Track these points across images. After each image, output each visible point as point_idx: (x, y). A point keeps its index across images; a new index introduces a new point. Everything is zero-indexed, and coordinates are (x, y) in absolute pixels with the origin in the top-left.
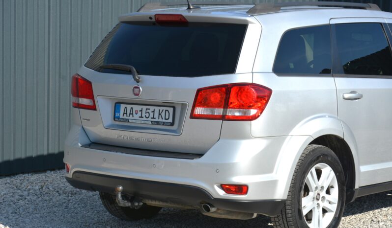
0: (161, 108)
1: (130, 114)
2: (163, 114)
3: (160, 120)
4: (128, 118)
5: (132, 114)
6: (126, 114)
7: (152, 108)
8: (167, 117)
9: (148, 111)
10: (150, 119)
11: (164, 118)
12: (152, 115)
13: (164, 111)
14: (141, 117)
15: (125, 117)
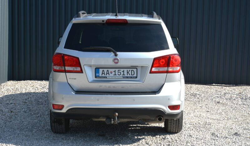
0: (128, 70)
1: (107, 74)
2: (130, 72)
3: (129, 75)
4: (105, 76)
5: (109, 73)
6: (104, 74)
7: (122, 70)
8: (133, 74)
9: (119, 71)
10: (121, 75)
11: (131, 74)
12: (122, 73)
13: (131, 71)
14: (115, 75)
15: (103, 75)
